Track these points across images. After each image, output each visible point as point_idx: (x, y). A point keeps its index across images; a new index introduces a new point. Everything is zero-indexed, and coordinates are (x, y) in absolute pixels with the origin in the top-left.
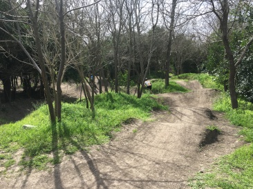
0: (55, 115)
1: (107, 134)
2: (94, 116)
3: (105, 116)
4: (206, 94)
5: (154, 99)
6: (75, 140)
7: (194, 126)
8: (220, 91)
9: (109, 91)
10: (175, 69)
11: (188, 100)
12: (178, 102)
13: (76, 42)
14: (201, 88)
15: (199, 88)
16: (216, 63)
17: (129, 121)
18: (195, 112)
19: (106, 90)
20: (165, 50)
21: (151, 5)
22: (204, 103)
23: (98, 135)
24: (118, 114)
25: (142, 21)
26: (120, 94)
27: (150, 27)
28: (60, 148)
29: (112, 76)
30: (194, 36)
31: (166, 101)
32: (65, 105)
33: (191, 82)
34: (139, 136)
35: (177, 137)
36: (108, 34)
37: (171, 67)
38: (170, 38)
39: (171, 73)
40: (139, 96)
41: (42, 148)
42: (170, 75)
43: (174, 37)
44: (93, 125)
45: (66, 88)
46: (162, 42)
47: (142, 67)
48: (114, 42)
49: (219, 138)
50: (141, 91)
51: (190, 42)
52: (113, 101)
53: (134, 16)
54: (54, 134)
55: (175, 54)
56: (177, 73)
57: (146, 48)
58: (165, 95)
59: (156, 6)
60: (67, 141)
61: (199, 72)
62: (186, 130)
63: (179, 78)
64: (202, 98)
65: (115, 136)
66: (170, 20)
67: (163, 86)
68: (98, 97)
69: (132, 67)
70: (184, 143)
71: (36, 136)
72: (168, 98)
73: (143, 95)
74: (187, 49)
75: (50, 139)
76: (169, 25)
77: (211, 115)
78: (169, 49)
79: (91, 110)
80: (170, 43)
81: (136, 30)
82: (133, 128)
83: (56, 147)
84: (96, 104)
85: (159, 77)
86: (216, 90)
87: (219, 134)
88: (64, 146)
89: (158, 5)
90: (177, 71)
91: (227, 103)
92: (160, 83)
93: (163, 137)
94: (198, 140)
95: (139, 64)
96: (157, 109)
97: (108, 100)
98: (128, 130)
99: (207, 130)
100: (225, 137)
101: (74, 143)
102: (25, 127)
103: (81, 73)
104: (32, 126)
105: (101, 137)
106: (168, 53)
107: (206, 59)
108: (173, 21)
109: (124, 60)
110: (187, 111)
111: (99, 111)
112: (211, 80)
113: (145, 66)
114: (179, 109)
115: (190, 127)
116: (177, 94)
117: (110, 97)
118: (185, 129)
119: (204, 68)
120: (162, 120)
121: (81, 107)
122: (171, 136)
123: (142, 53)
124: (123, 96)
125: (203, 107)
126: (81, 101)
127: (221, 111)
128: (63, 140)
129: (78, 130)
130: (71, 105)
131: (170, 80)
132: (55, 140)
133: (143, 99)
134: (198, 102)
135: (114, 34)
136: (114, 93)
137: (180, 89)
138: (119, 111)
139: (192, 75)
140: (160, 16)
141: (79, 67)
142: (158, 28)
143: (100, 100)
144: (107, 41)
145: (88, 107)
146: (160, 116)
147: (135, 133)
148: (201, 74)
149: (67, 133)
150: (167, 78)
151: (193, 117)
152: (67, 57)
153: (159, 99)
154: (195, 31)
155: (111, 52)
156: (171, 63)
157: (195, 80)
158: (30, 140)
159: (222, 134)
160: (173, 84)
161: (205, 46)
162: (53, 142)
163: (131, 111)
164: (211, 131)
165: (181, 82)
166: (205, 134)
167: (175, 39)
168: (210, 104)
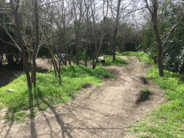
0: (31, 82)
1: (70, 95)
2: (60, 82)
3: (69, 83)
5: (105, 70)
6: (46, 100)
7: (133, 89)
8: (151, 64)
9: (72, 64)
10: (120, 48)
11: (129, 71)
12: (121, 72)
13: (47, 28)
14: (138, 62)
15: (136, 62)
16: (149, 44)
17: (86, 86)
18: (133, 79)
19: (70, 64)
20: (113, 35)
22: (140, 72)
23: (63, 96)
24: (78, 81)
25: (96, 13)
26: (80, 66)
27: (102, 18)
28: (35, 106)
29: (74, 53)
30: (133, 25)
31: (113, 71)
32: (39, 75)
33: (131, 57)
34: (93, 97)
35: (120, 97)
36: (71, 22)
37: (117, 47)
38: (117, 26)
39: (117, 51)
40: (94, 68)
41: (22, 106)
42: (116, 52)
43: (119, 25)
44: (60, 89)
45: (40, 62)
46: (110, 29)
47: (96, 47)
48: (76, 29)
49: (150, 97)
50: (96, 64)
51: (130, 29)
52: (75, 71)
53: (90, 10)
54: (31, 96)
55: (120, 38)
56: (121, 51)
57: (99, 33)
58: (113, 67)
59: (106, 3)
60: (40, 101)
61: (137, 51)
62: (127, 92)
63: (123, 55)
64: (139, 69)
65: (76, 97)
66: (116, 13)
67: (111, 60)
68: (63, 68)
69: (89, 47)
70: (126, 101)
71: (16, 97)
72: (114, 69)
73: (97, 67)
74: (129, 34)
75: (27, 99)
76: (116, 16)
77: (145, 81)
78: (116, 34)
79: (58, 78)
80: (116, 29)
81: (92, 20)
82: (89, 91)
83: (32, 105)
84: (62, 73)
85: (108, 54)
86: (149, 63)
87: (150, 94)
88: (38, 105)
89: (108, 3)
90: (121, 50)
91: (156, 73)
92: (109, 59)
93: (110, 97)
94: (135, 99)
95: (94, 45)
96: (106, 77)
97: (71, 71)
98: (85, 92)
99: (142, 92)
100: (154, 96)
101: (45, 102)
102: (8, 91)
103: (51, 51)
104: (14, 90)
105: (65, 98)
106: (115, 37)
108: (118, 14)
109: (82, 42)
110: (128, 79)
111: (64, 78)
112: (145, 57)
113: (99, 46)
114: (122, 77)
115: (130, 90)
116: (121, 66)
117: (72, 68)
119: (140, 48)
120: (110, 85)
121: (51, 76)
122: (116, 96)
123: (96, 36)
124: (82, 68)
125: (139, 75)
126: (51, 71)
127: (152, 78)
128: (37, 100)
129: (49, 93)
130: (44, 75)
131: (116, 56)
132: (31, 100)
133: (97, 70)
134: (136, 72)
135: (75, 23)
136: (75, 65)
137: (123, 63)
138: (79, 79)
139: (132, 53)
140: (109, 10)
141: (50, 46)
142: (108, 19)
143: (65, 71)
144: (70, 28)
145: (56, 76)
146: (109, 82)
147: (90, 94)
148: (139, 52)
149: (40, 95)
150: (114, 55)
151: (132, 83)
152: (41, 39)
153: (108, 70)
154: (134, 21)
155: (74, 36)
156: (117, 44)
157: (134, 56)
158: (12, 100)
159: (152, 95)
160: (118, 59)
161: (141, 32)
162: (29, 102)
163: (88, 79)
164: (144, 92)
165: (124, 58)
166: (140, 94)
167: (120, 27)
168: (144, 74)
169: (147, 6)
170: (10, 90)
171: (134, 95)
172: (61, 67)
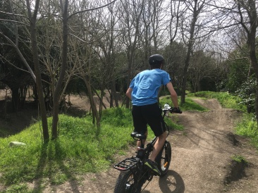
1: (108, 158)
2: (98, 133)
3: (110, 135)
4: (227, 114)
5: (168, 117)
6: (66, 164)
7: (216, 155)
8: (242, 112)
9: (120, 106)
10: (192, 86)
11: (207, 120)
12: (194, 123)
14: (220, 107)
15: (218, 107)
18: (214, 136)
19: (117, 105)
20: (182, 66)
21: (170, 17)
22: (224, 125)
23: (98, 159)
25: (160, 34)
27: (168, 42)
28: (46, 176)
30: (213, 53)
31: (181, 120)
33: (209, 100)
35: (194, 169)
36: (124, 47)
37: (188, 84)
38: (189, 54)
39: (188, 90)
41: (23, 175)
42: (187, 92)
43: (192, 53)
44: (93, 146)
46: (179, 57)
48: (128, 54)
49: (248, 171)
51: (208, 59)
52: (122, 116)
53: (152, 31)
54: (44, 155)
55: (192, 70)
56: (194, 90)
59: (175, 19)
60: (56, 165)
61: (218, 90)
62: (207, 160)
63: (196, 96)
64: (222, 119)
66: (189, 35)
68: (106, 111)
70: (204, 177)
71: (20, 156)
72: (183, 117)
74: (206, 66)
75: (35, 162)
76: (188, 40)
77: (234, 140)
78: (187, 65)
79: (96, 128)
80: (188, 58)
81: (153, 44)
83: (42, 173)
86: (238, 111)
87: (247, 166)
88: (50, 174)
91: (252, 128)
94: (221, 175)
97: (117, 115)
99: (233, 161)
101: (64, 169)
102: (11, 144)
105: (101, 162)
106: (186, 69)
107: (226, 78)
108: (192, 36)
110: (206, 134)
111: (105, 127)
112: (232, 101)
114: (196, 131)
115: (211, 157)
116: (193, 112)
117: (119, 113)
118: (205, 158)
119: (223, 87)
120: (176, 143)
121: (87, 122)
122: (187, 166)
125: (222, 129)
126: (90, 114)
127: (245, 137)
129: (73, 152)
130: (72, 119)
131: (187, 98)
132: (41, 164)
134: (218, 123)
137: (196, 108)
139: (209, 93)
140: (179, 31)
142: (175, 43)
143: (107, 114)
145: (94, 122)
148: (221, 93)
149: (60, 154)
150: (183, 95)
151: (212, 143)
153: (173, 118)
155: (126, 65)
156: (188, 80)
157: (214, 99)
158: (11, 162)
159: (251, 167)
160: (189, 102)
161: (225, 64)
162: (38, 167)
164: (237, 162)
165: (198, 100)
166: (230, 167)
167: (193, 56)
168: (231, 127)
169: (241, 22)
170: (15, 143)
171: (219, 167)
172: (104, 108)
